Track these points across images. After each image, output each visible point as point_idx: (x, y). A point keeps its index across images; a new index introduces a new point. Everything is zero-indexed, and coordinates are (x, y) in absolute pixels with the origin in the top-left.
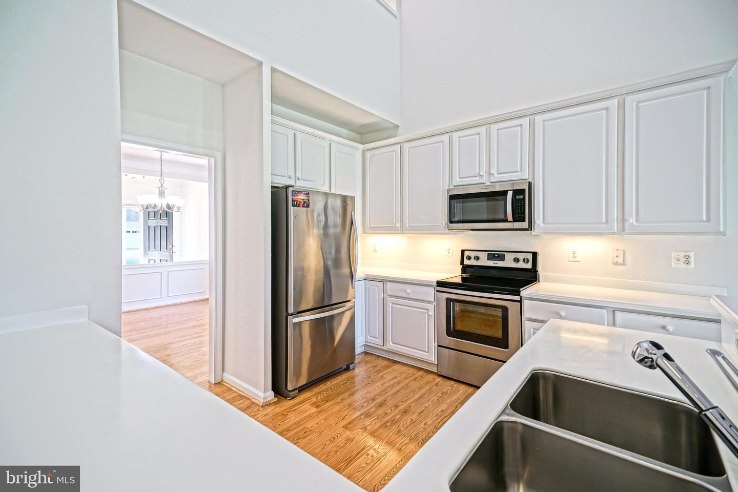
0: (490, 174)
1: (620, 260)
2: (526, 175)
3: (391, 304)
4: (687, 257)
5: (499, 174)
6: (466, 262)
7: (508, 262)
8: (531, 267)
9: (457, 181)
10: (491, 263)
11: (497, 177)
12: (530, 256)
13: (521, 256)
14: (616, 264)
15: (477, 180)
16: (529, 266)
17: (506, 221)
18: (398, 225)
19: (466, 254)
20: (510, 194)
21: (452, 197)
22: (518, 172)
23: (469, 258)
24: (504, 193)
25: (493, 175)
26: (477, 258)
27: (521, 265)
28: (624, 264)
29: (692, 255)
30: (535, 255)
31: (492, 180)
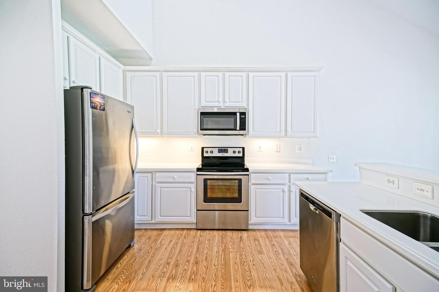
0: (224, 102)
1: (279, 151)
2: (244, 105)
3: (160, 188)
4: (301, 147)
5: (229, 102)
6: (205, 155)
7: (230, 154)
8: (242, 156)
9: (203, 103)
10: (220, 155)
11: (228, 104)
12: (241, 150)
13: (237, 150)
14: (277, 152)
15: (216, 104)
16: (241, 155)
17: (236, 130)
18: (159, 131)
19: (205, 150)
20: (238, 114)
21: (202, 114)
22: (240, 102)
23: (207, 152)
24: (235, 114)
25: (226, 102)
26: (212, 152)
27: (237, 155)
28: (280, 152)
29: (302, 146)
30: (243, 148)
31: (226, 105)
